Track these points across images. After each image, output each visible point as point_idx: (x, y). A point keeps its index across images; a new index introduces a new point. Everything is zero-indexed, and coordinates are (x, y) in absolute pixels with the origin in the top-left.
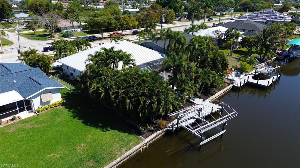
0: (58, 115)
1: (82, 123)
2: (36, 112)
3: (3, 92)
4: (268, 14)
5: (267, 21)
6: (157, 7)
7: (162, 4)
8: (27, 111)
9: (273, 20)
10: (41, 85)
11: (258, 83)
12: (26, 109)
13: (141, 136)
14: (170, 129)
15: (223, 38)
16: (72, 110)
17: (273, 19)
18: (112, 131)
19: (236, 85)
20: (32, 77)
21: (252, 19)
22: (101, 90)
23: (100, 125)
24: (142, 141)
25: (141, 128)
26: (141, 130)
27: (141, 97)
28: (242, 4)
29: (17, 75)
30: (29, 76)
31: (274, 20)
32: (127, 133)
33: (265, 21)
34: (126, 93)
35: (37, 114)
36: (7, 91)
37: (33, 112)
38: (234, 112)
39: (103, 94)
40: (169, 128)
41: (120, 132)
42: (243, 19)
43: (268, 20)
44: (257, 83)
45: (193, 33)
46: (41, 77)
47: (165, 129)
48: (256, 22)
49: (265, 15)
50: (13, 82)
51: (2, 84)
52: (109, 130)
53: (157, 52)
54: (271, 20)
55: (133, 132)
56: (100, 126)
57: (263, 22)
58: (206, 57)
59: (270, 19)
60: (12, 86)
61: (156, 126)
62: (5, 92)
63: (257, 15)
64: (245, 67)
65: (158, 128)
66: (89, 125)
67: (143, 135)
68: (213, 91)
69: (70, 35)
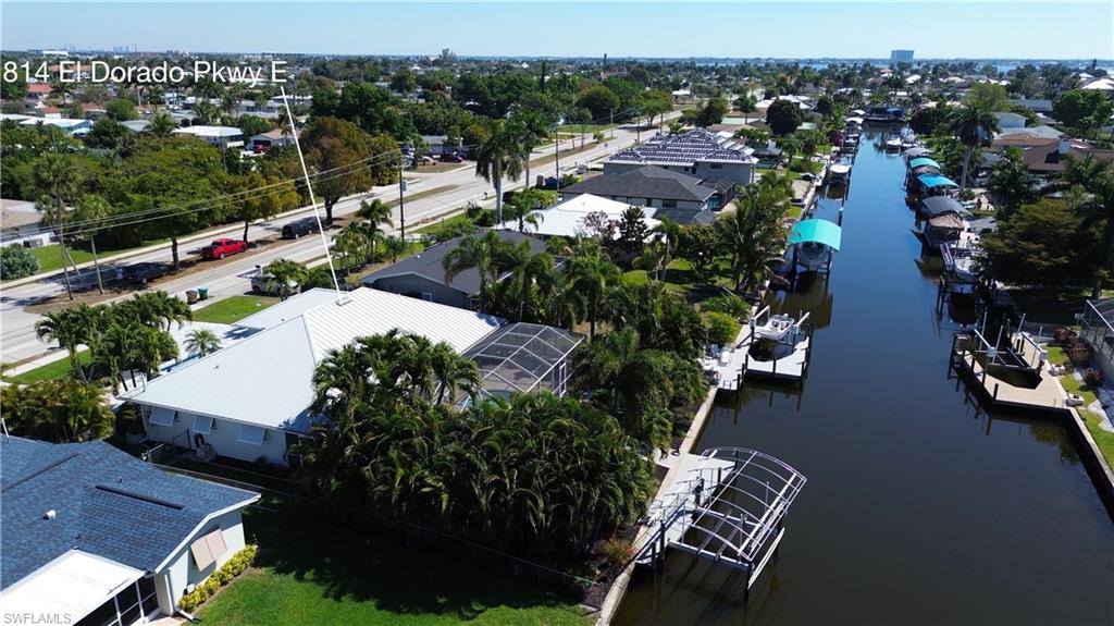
0: (274, 603)
1: (379, 608)
2: (182, 612)
3: (34, 564)
4: (693, 141)
5: (697, 163)
6: (338, 129)
7: (337, 109)
8: (145, 615)
9: (712, 160)
10: (179, 508)
11: (777, 371)
12: (142, 611)
13: (581, 606)
14: (645, 561)
15: (617, 236)
16: (309, 575)
17: (710, 157)
18: (491, 611)
19: (726, 388)
20: (106, 485)
21: (652, 159)
22: (430, 486)
23: (442, 601)
24: (594, 618)
25: (579, 579)
26: (581, 588)
27: (569, 483)
28: (586, 99)
29: (41, 487)
30: (91, 480)
31: (715, 160)
32: (540, 604)
33: (692, 164)
34: (526, 480)
35: (191, 617)
36: (47, 561)
37: (168, 616)
38: (795, 475)
39: (445, 497)
40: (640, 559)
41: (516, 608)
42: (627, 159)
43: (698, 160)
44: (771, 371)
45: (521, 227)
46: (138, 475)
47: (632, 567)
48: (666, 167)
49: (687, 146)
50: (46, 518)
51: (7, 538)
52: (481, 612)
53: (472, 314)
54: (708, 160)
55: (550, 597)
56: (444, 605)
57: (686, 168)
58: (643, 318)
59: (703, 159)
60: (52, 535)
61: (604, 561)
62: (42, 565)
63: (664, 147)
64: (728, 329)
65: (613, 569)
66: (408, 612)
67: (587, 601)
68: (681, 416)
69: (24, 265)
